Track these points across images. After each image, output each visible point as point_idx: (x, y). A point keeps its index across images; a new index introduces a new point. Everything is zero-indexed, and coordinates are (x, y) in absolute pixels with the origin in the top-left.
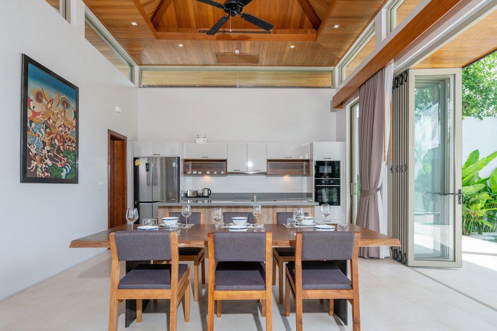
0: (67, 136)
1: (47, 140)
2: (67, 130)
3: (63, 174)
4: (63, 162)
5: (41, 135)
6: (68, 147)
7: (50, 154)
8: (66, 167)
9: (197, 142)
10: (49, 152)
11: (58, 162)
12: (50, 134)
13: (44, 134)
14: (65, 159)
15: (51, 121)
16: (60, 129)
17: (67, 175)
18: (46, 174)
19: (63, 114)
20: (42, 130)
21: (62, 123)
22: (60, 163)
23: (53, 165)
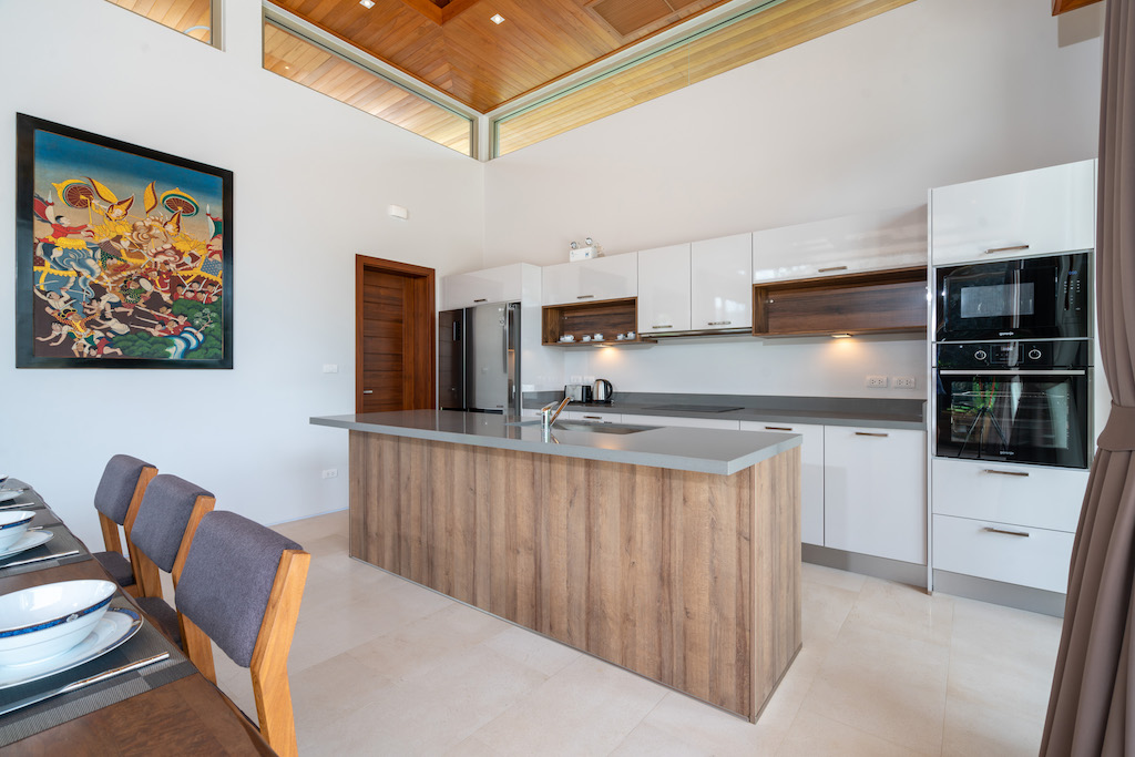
0: (186, 273)
1: (107, 282)
2: (187, 259)
3: (171, 350)
4: (171, 326)
5: (86, 273)
6: (190, 295)
7: (119, 310)
8: (184, 335)
9: (572, 259)
10: (113, 305)
11: (153, 326)
12: (118, 270)
13: (98, 271)
14: (182, 320)
15: (125, 244)
16: (161, 259)
17: (187, 351)
18: (107, 350)
19: (171, 228)
20: (90, 262)
21: (168, 246)
22: (160, 327)
23: (133, 331)
